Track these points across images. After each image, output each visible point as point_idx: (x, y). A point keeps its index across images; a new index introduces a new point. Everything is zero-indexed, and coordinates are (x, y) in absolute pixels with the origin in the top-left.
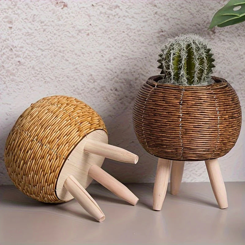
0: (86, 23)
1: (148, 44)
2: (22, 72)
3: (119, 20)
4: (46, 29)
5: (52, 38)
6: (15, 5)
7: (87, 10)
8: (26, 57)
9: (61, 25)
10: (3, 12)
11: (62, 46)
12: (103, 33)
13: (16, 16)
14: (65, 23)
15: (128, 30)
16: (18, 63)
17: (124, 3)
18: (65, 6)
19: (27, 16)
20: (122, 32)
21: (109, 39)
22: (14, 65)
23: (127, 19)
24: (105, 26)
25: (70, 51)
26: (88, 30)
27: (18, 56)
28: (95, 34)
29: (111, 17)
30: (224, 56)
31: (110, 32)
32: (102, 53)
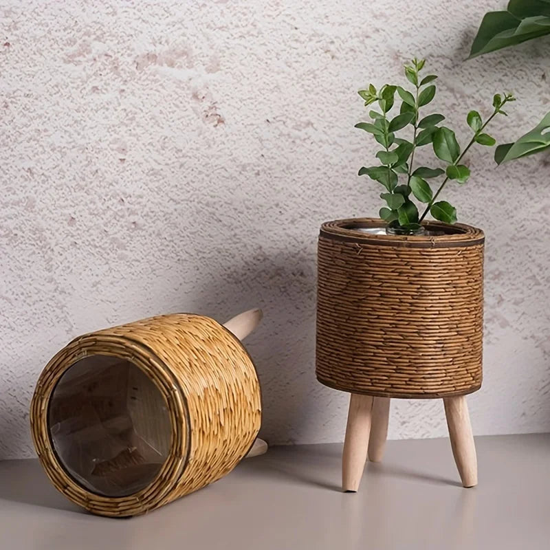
0: (255, 152)
1: (359, 191)
2: (139, 243)
3: (312, 148)
4: (185, 163)
5: (194, 180)
6: (132, 119)
7: (258, 130)
8: (147, 215)
9: (212, 156)
10: (110, 130)
11: (212, 194)
12: (283, 171)
13: (134, 139)
14: (219, 153)
15: (326, 166)
16: (133, 226)
17: (322, 117)
18: (221, 121)
19: (152, 138)
20: (315, 170)
21: (294, 182)
22: (126, 228)
23: (325, 146)
24: (287, 158)
25: (226, 203)
26: (259, 166)
27: (133, 213)
28: (269, 174)
29: (298, 141)
30: (484, 213)
31: (295, 170)
32: (281, 208)
